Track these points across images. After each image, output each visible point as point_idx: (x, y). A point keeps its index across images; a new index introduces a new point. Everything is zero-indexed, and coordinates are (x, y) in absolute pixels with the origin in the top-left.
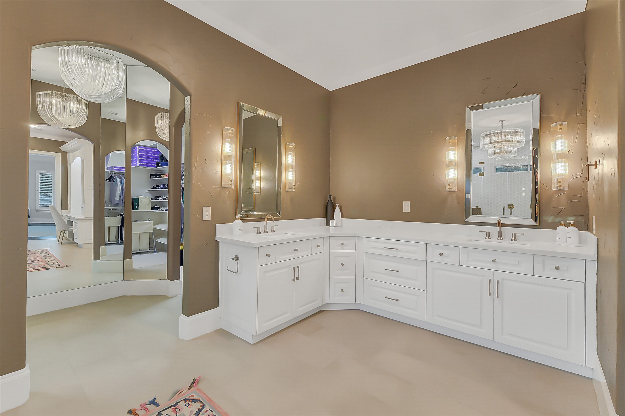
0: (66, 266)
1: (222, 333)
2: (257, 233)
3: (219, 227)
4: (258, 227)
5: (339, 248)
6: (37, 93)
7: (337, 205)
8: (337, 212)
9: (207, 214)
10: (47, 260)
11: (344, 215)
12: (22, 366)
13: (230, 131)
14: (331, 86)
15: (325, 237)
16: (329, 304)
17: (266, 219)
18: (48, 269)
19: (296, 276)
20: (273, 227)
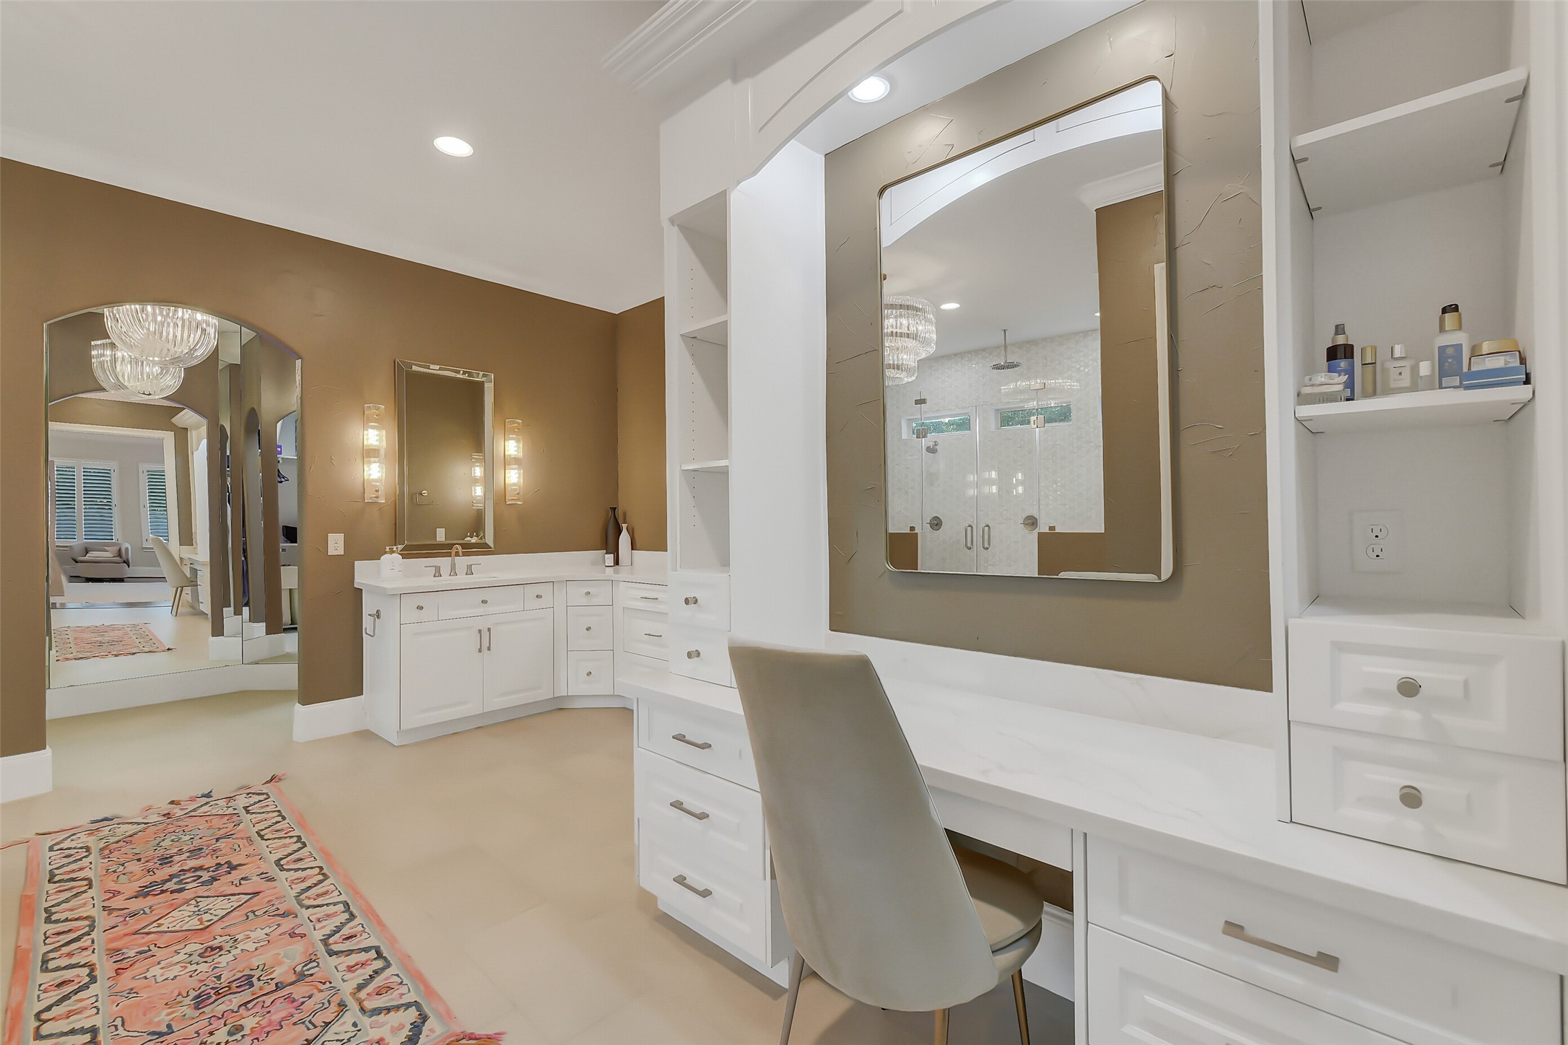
0: (168, 649)
1: (366, 736)
2: (434, 576)
3: (359, 565)
4: (435, 567)
5: (584, 601)
6: (93, 343)
7: (624, 526)
8: (624, 539)
9: (336, 545)
10: (138, 641)
11: (638, 544)
12: (42, 746)
13: (382, 407)
14: (616, 305)
15: (556, 582)
16: (568, 697)
17: (453, 553)
18: (134, 654)
19: (485, 644)
20: (469, 567)
